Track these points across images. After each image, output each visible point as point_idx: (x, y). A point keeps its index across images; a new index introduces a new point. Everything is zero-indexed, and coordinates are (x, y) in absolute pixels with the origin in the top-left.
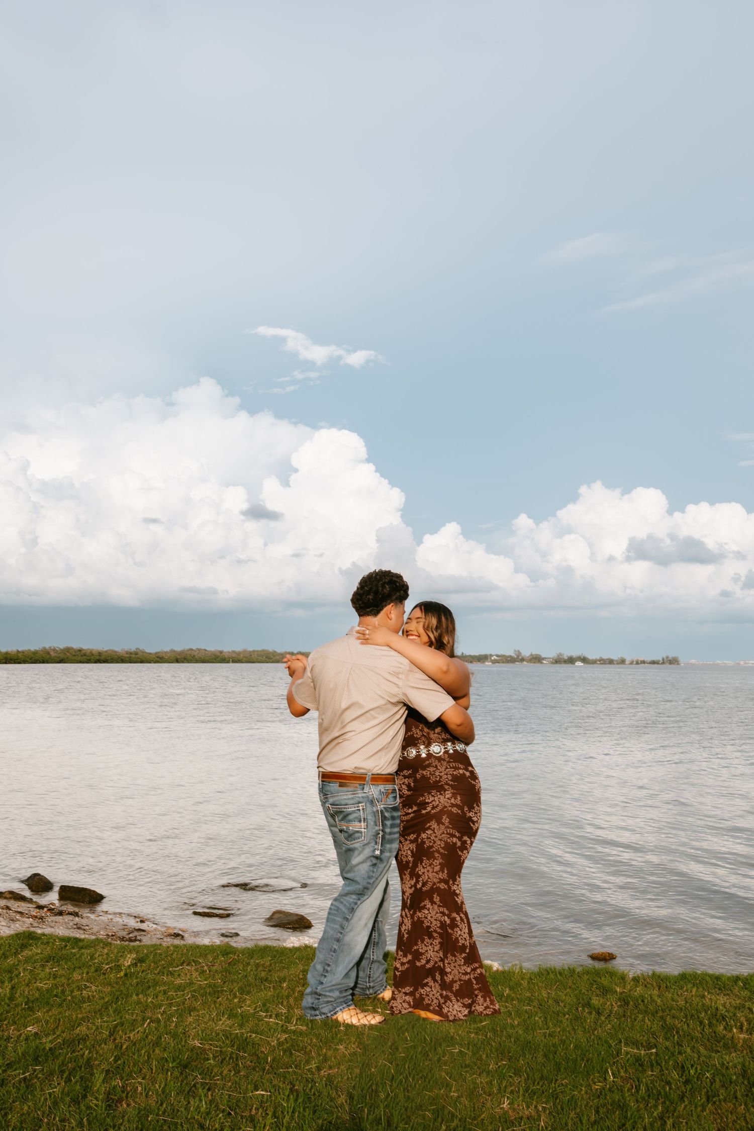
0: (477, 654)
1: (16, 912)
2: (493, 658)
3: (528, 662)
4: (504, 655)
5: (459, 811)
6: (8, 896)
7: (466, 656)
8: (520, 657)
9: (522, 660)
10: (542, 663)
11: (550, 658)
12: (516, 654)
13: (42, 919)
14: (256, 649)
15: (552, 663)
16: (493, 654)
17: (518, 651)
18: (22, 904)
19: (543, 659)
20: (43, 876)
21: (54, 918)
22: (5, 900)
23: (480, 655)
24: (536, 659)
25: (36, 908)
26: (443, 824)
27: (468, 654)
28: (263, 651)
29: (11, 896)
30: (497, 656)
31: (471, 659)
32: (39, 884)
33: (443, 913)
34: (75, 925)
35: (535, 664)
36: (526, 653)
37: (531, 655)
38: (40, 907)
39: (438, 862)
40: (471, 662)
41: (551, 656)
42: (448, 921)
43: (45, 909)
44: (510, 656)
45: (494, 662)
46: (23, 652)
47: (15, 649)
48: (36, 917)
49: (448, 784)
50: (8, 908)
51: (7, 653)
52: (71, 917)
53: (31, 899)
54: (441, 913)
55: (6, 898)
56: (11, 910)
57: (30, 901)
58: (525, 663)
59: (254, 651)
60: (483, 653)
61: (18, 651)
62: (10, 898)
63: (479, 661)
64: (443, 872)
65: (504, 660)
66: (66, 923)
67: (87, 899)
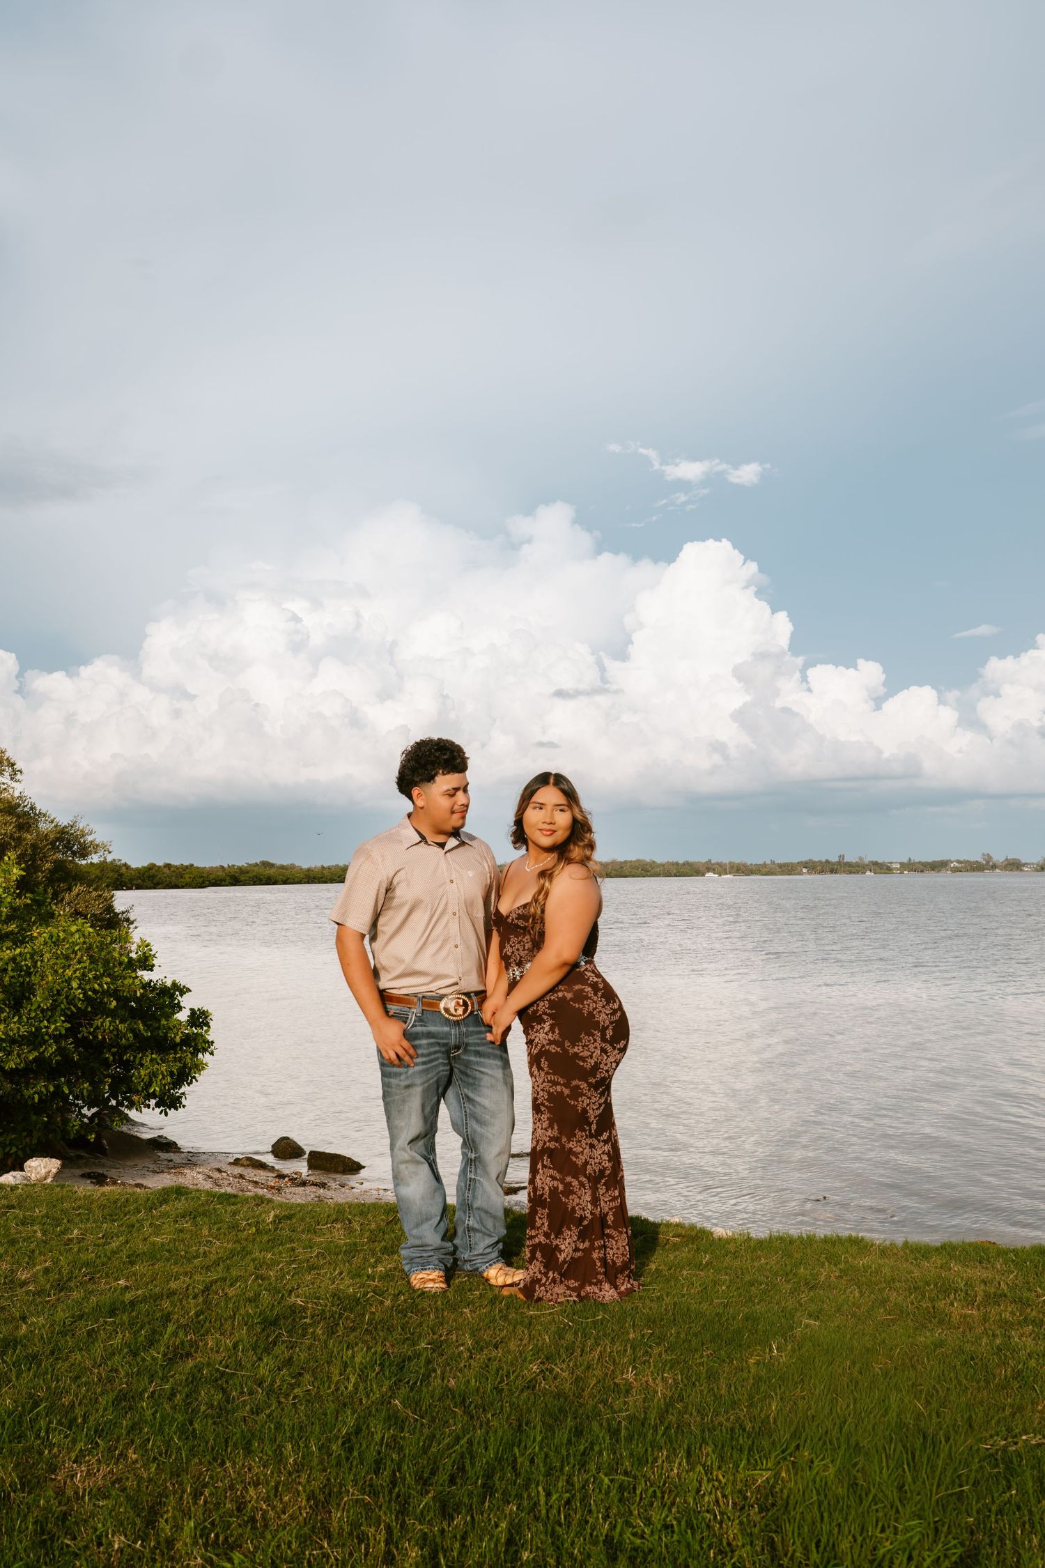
0: (930, 860)
1: (250, 1181)
2: (952, 865)
3: (1002, 870)
4: (968, 861)
5: (558, 1049)
6: (246, 1163)
7: (914, 864)
8: (991, 863)
9: (994, 867)
10: (1021, 870)
11: (1033, 864)
12: (984, 859)
13: (279, 1190)
14: (629, 859)
15: (1037, 870)
16: (952, 860)
17: (988, 855)
18: (262, 1173)
19: (1024, 865)
20: (292, 1140)
21: (293, 1189)
22: (242, 1168)
23: (934, 861)
24: (1014, 866)
25: (276, 1177)
26: (543, 1070)
27: (917, 860)
28: (638, 861)
29: (249, 1163)
30: (958, 862)
31: (922, 867)
32: (286, 1149)
33: (553, 1178)
34: (316, 1197)
35: (1011, 872)
36: (999, 858)
37: (1007, 860)
38: (281, 1176)
39: (546, 1117)
40: (922, 871)
41: (1035, 862)
42: (561, 1187)
43: (287, 1179)
44: (977, 861)
45: (955, 870)
46: (329, 868)
47: (319, 865)
48: (273, 1187)
49: (545, 1013)
50: (241, 1176)
51: (309, 870)
52: (314, 1189)
53: (273, 1167)
54: (551, 1176)
55: (243, 1165)
56: (244, 1179)
57: (272, 1169)
58: (997, 871)
59: (626, 862)
60: (938, 858)
61: (323, 867)
62: (248, 1166)
63: (933, 870)
64: (553, 1128)
65: (969, 868)
66: (306, 1195)
67: (340, 1169)
